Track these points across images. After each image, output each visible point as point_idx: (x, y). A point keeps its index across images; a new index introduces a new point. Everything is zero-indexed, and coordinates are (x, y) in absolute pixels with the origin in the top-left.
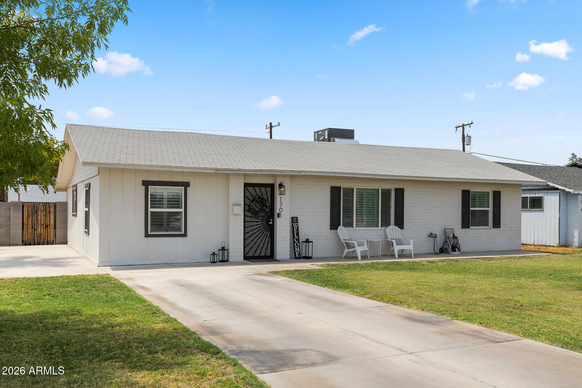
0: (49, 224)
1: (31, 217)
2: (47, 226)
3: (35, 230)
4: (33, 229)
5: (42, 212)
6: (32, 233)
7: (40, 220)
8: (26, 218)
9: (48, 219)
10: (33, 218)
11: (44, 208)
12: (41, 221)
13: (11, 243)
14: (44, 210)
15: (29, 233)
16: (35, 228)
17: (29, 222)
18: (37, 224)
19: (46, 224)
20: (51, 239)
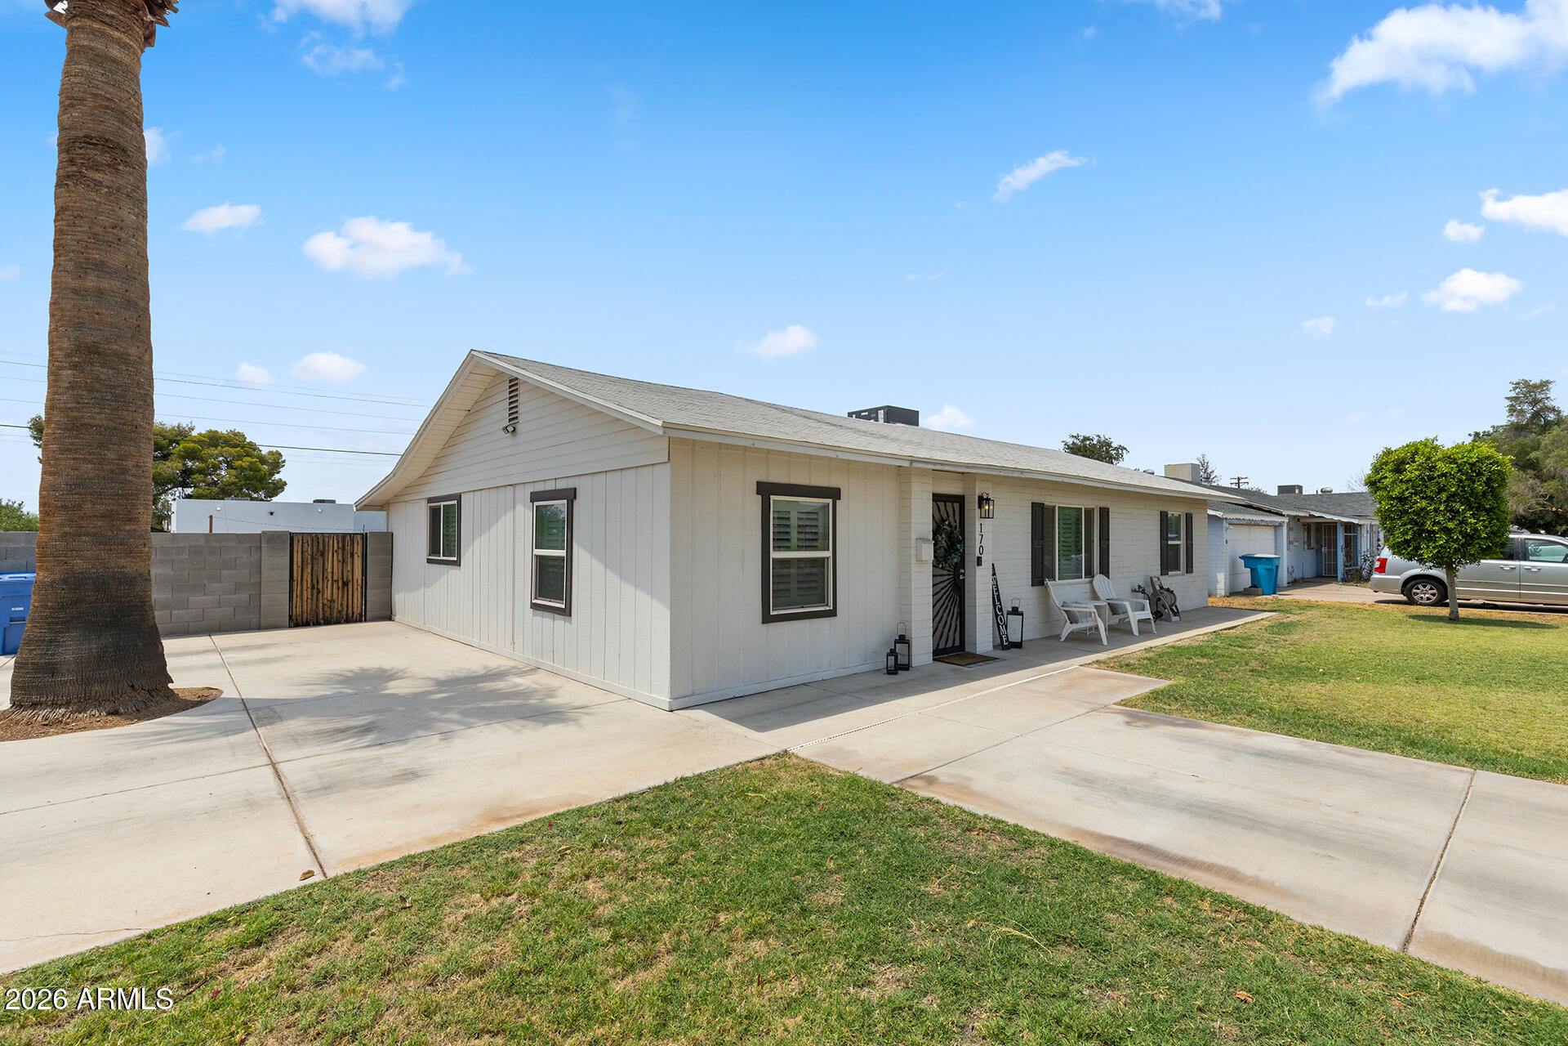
0: (350, 578)
1: (310, 566)
2: (345, 584)
3: (318, 592)
4: (315, 591)
5: (335, 554)
6: (312, 599)
7: (330, 570)
8: (298, 567)
9: (349, 568)
10: (315, 567)
11: (340, 546)
12: (333, 572)
13: (262, 624)
14: (340, 551)
15: (305, 599)
16: (318, 589)
17: (305, 576)
18: (323, 579)
19: (345, 579)
20: (355, 610)
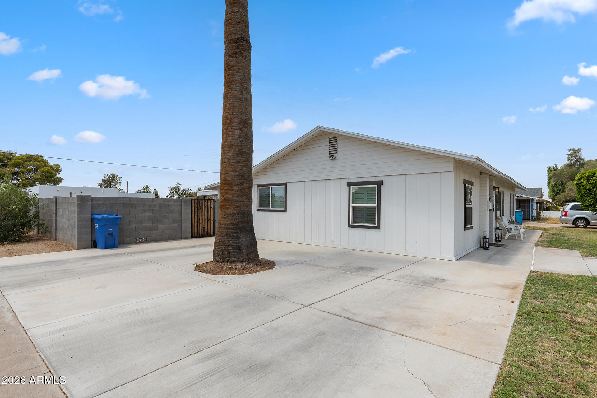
0: (210, 218)
1: (197, 212)
2: (208, 220)
3: (200, 224)
4: (198, 223)
5: (205, 208)
6: (198, 227)
7: (203, 215)
8: (193, 213)
9: (209, 214)
10: (199, 213)
11: (207, 205)
12: (204, 216)
13: (182, 237)
14: (207, 206)
15: (195, 227)
16: (200, 223)
17: (195, 217)
18: (201, 219)
19: (208, 219)
20: (211, 231)
